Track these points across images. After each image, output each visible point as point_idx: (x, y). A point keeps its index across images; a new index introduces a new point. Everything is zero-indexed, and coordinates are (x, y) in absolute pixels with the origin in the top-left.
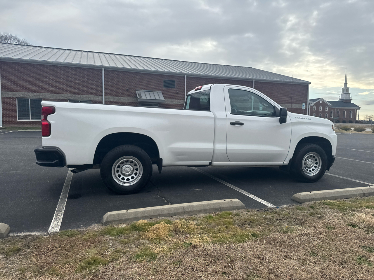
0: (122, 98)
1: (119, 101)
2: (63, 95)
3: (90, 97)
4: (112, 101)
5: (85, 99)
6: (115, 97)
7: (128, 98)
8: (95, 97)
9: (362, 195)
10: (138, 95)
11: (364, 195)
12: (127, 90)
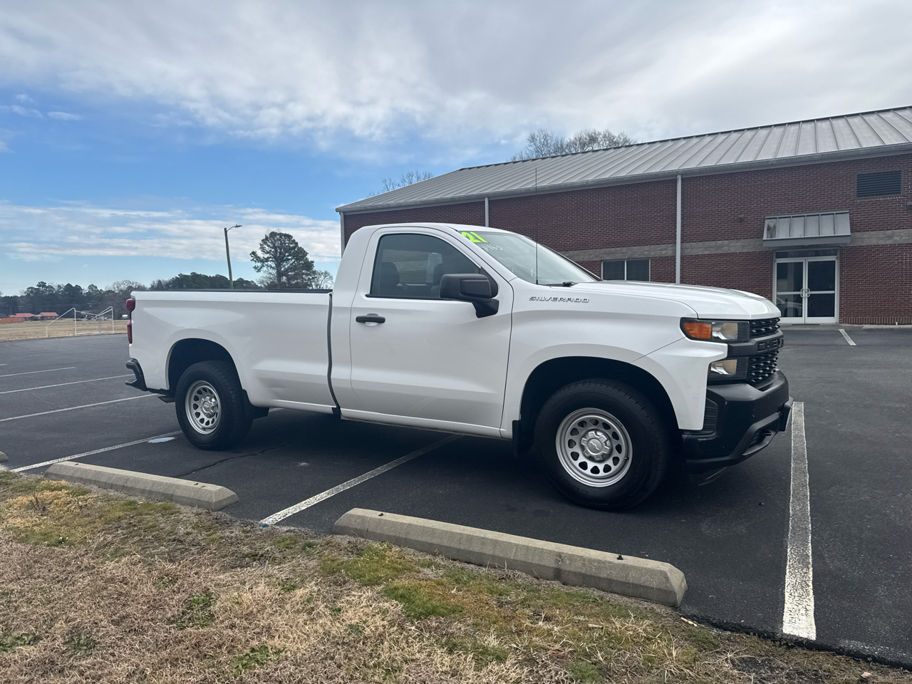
0: (726, 242)
1: (718, 252)
2: (591, 251)
3: (647, 251)
4: (700, 253)
5: (637, 256)
6: (707, 243)
7: (742, 240)
8: (659, 247)
9: (551, 574)
10: (769, 228)
11: (558, 574)
12: (740, 222)
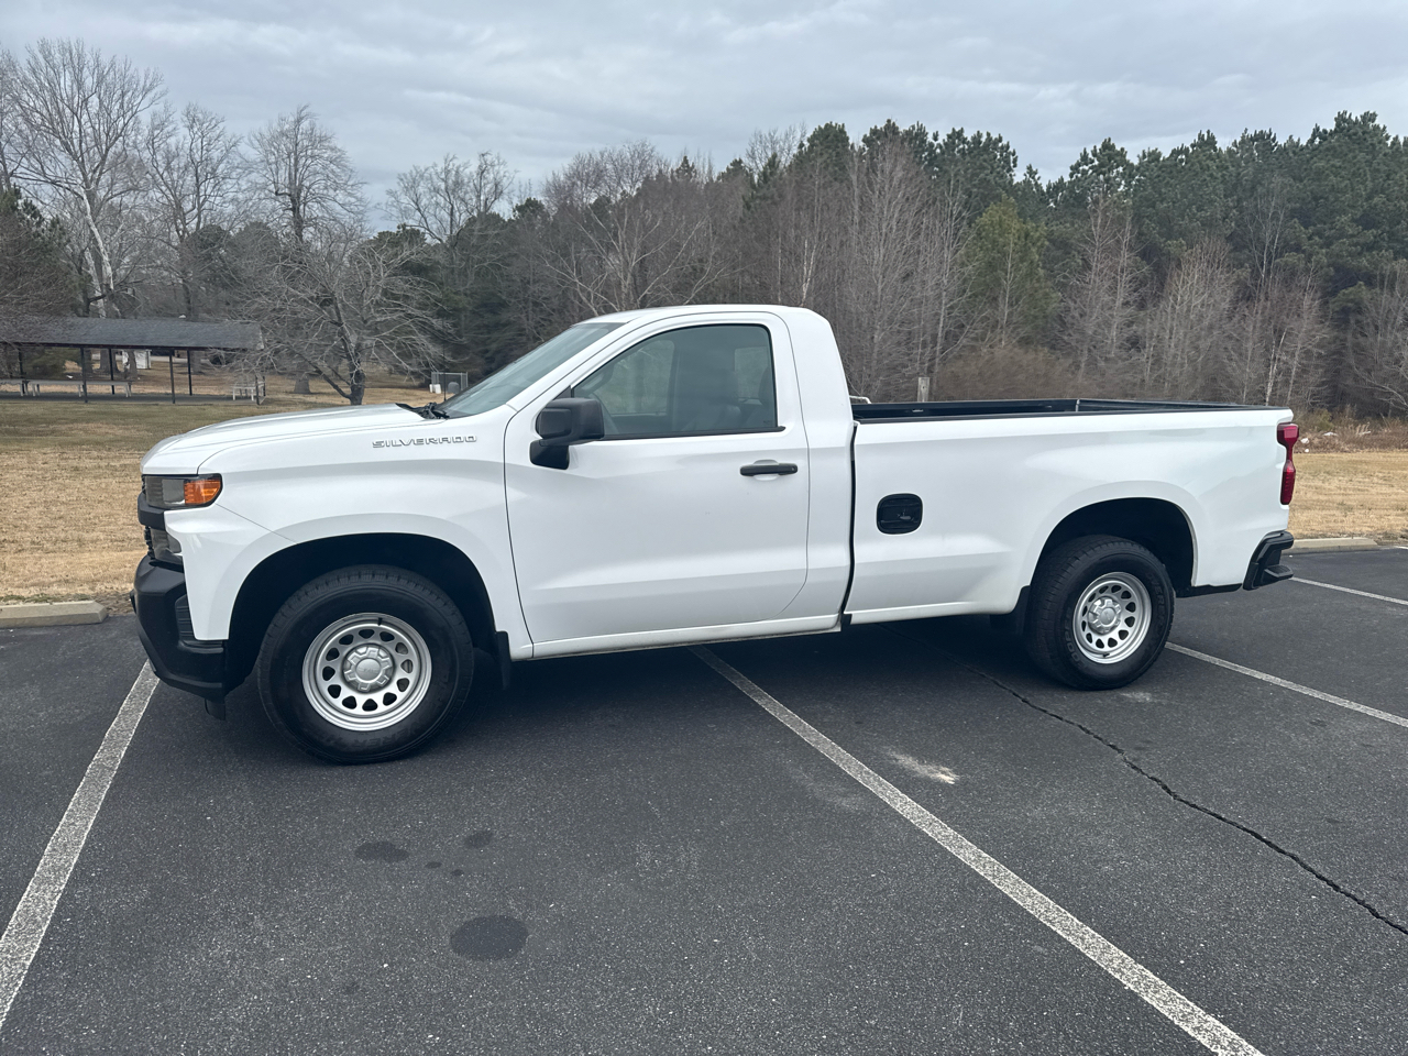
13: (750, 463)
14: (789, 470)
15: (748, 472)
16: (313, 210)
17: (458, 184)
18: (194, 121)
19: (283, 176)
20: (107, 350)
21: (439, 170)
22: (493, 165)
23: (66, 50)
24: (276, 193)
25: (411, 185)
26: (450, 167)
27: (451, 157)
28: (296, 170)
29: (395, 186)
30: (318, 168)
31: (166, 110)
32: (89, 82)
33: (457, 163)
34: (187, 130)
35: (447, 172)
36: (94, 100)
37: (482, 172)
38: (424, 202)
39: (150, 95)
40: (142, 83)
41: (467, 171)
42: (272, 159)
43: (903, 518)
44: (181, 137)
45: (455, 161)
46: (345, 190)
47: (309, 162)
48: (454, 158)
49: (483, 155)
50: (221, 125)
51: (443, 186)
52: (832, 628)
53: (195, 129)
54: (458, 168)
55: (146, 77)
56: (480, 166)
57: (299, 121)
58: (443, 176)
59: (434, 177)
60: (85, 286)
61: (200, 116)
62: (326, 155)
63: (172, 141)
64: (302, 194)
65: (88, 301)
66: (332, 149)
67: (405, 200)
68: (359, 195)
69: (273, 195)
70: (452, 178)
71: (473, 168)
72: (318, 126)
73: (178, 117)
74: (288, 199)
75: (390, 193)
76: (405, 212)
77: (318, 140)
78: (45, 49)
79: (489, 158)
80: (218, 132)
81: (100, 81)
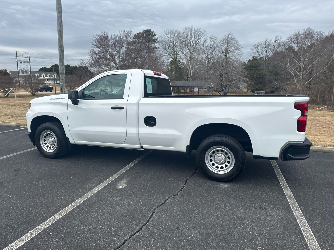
13: (113, 106)
14: (122, 108)
15: (113, 108)
16: (230, 55)
17: (269, 45)
18: (212, 39)
19: (224, 48)
20: (178, 88)
21: (264, 42)
22: (279, 39)
23: (189, 28)
24: (222, 52)
25: (256, 46)
26: (267, 41)
27: (267, 38)
28: (227, 46)
29: (253, 48)
30: (232, 46)
31: (207, 37)
32: (193, 34)
33: (269, 40)
34: (210, 41)
35: (266, 42)
36: (193, 37)
37: (276, 41)
38: (259, 50)
39: (204, 35)
40: (202, 32)
41: (271, 42)
42: (222, 45)
43: (152, 123)
44: (209, 42)
45: (268, 40)
46: (237, 50)
47: (230, 44)
48: (268, 39)
49: (276, 37)
50: (217, 39)
51: (265, 46)
52: (139, 149)
53: (212, 40)
54: (269, 41)
55: (203, 31)
56: (275, 40)
57: (228, 36)
58: (265, 43)
59: (263, 44)
60: (187, 75)
61: (213, 37)
62: (234, 42)
63: (207, 43)
64: (228, 52)
65: (188, 78)
66: (236, 41)
67: (255, 50)
68: (241, 51)
69: (222, 53)
70: (267, 43)
71: (273, 41)
72: (233, 36)
73: (209, 39)
74: (225, 53)
75: (252, 49)
76: (255, 54)
77: (232, 39)
78: (186, 29)
79: (278, 38)
80: (216, 40)
81: (195, 33)
